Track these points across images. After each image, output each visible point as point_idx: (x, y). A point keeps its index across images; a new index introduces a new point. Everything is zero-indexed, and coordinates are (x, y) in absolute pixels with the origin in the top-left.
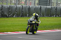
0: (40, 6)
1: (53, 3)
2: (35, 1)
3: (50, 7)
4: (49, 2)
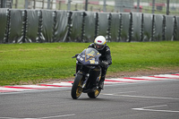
3: (4, 11)
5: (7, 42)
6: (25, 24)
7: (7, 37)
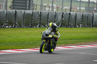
0: (14, 10)
1: (35, 6)
2: (6, 3)
3: (30, 12)
4: (29, 3)
5: (31, 27)
6: (40, 18)
7: (31, 24)
